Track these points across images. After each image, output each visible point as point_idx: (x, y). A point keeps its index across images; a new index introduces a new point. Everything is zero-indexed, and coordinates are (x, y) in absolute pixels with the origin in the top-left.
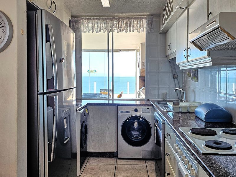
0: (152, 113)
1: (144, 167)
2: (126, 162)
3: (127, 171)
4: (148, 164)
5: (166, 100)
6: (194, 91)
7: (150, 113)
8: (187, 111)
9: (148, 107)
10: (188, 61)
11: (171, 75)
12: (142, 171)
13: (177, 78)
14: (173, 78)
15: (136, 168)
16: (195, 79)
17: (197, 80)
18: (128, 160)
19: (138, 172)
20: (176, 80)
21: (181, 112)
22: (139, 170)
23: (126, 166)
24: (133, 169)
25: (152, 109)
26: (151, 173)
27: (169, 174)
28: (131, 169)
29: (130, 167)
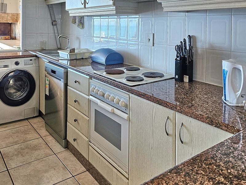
0: (35, 65)
1: (30, 127)
2: (5, 127)
3: (12, 136)
4: (32, 123)
5: (45, 49)
6: (78, 38)
7: (34, 65)
8: (81, 58)
9: (31, 58)
10: (85, 7)
11: (50, 21)
12: (30, 131)
13: (56, 25)
14: (53, 25)
15: (21, 131)
16: (81, 26)
17: (83, 27)
18: (7, 125)
19: (26, 134)
20: (55, 27)
21: (76, 59)
22: (25, 132)
23: (8, 131)
24: (17, 132)
25: (35, 60)
26: (41, 130)
27: (77, 120)
28: (16, 133)
29: (14, 131)
